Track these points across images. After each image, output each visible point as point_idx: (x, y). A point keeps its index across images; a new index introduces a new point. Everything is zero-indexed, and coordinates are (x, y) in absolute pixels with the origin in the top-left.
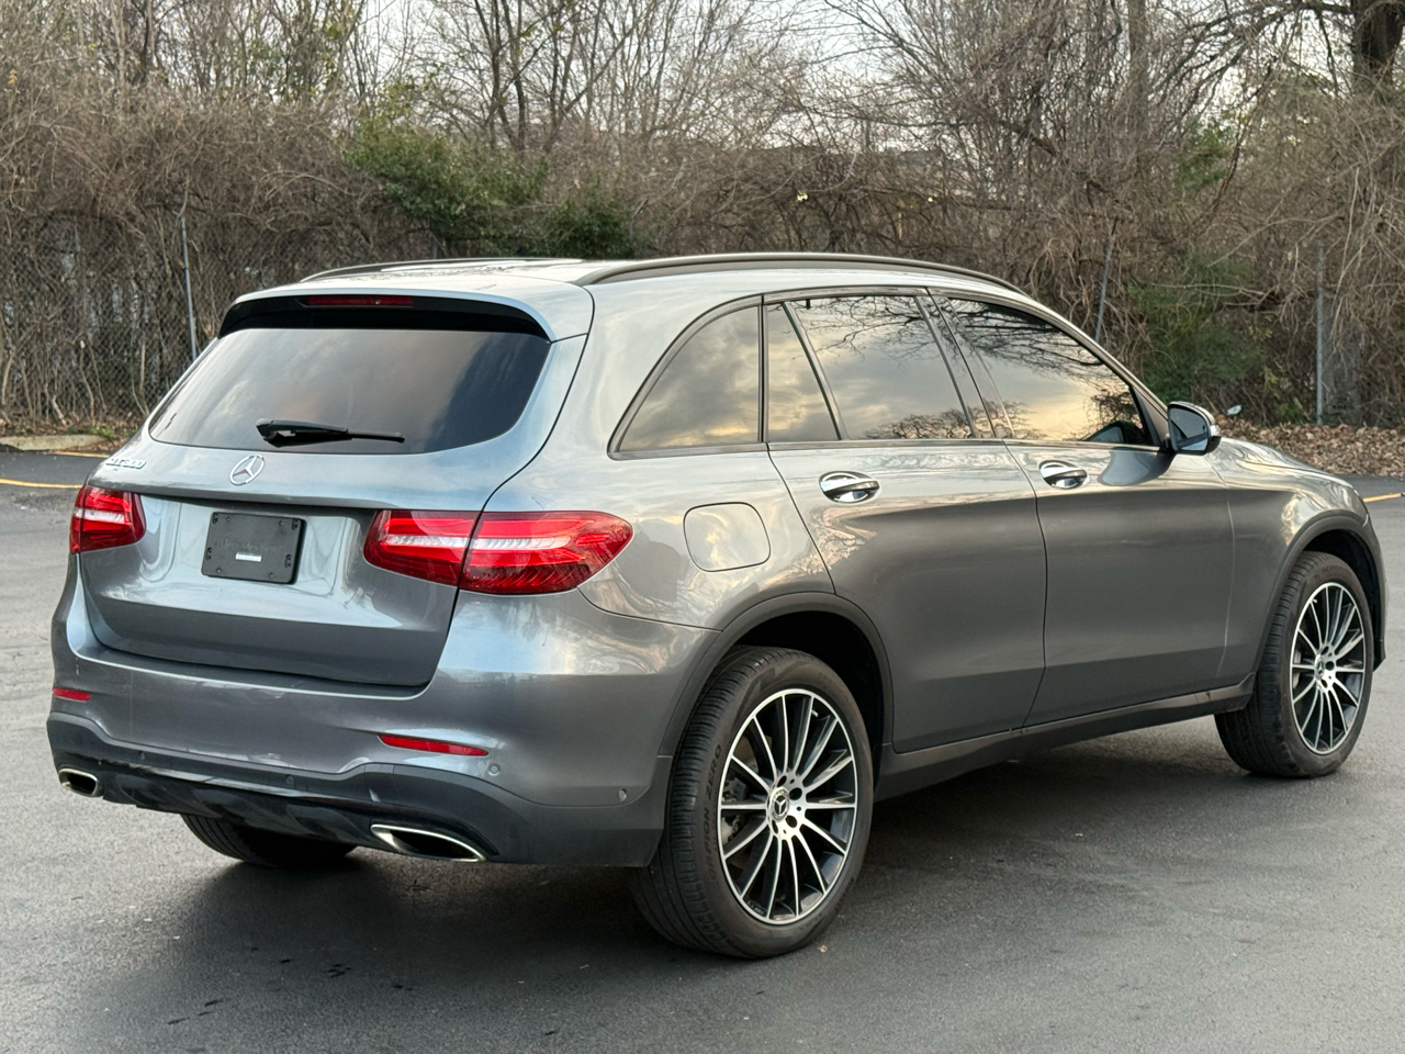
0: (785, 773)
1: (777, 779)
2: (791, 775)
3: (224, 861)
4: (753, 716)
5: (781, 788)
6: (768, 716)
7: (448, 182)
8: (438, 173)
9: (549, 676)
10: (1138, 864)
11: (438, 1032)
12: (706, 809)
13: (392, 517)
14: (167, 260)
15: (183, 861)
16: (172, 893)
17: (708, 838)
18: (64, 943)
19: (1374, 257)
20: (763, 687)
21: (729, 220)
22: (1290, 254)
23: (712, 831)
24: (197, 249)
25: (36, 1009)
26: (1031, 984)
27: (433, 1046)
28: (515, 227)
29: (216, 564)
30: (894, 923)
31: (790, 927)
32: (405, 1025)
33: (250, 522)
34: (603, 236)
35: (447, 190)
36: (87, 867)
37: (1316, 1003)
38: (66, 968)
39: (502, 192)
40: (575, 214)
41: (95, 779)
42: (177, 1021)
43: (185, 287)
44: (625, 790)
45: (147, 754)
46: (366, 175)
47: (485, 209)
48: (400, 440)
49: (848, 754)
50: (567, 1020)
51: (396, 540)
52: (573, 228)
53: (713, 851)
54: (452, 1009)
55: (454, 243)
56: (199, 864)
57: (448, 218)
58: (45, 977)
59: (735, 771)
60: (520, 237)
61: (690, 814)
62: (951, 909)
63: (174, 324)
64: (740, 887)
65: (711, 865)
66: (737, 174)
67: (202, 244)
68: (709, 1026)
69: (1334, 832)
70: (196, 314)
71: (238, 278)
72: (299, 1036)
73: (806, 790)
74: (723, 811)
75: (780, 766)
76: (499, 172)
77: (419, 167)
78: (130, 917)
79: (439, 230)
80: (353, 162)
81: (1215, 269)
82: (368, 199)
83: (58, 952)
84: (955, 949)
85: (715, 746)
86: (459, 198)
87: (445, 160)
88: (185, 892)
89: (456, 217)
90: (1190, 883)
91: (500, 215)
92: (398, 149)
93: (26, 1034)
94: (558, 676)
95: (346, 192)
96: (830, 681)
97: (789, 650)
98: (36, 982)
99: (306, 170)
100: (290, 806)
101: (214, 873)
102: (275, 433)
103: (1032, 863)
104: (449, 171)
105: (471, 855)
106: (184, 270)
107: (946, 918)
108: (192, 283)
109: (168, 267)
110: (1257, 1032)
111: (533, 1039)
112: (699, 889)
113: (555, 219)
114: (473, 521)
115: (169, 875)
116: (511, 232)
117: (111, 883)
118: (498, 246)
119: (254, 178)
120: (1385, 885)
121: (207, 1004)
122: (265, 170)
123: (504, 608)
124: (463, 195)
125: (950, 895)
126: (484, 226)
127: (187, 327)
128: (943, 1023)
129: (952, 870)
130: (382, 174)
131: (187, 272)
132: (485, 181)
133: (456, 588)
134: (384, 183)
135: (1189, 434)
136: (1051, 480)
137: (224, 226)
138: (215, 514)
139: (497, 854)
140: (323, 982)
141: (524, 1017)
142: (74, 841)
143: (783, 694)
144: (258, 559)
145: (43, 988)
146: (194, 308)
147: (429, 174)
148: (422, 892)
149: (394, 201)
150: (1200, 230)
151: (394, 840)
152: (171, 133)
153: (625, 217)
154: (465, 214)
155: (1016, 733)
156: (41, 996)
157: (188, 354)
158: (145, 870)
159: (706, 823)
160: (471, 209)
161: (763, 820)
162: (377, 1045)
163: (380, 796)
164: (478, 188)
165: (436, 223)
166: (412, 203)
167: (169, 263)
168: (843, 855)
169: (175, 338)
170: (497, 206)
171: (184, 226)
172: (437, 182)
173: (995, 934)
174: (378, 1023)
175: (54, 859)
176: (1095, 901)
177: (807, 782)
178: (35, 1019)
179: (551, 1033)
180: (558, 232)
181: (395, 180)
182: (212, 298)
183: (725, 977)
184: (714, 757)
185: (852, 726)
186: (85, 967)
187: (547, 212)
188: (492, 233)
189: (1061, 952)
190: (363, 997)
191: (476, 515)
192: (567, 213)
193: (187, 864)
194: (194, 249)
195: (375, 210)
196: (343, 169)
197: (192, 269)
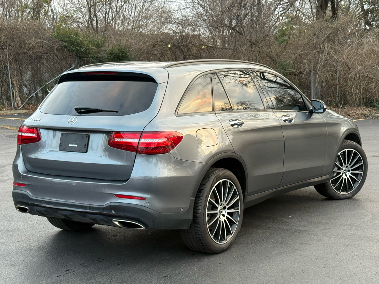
0: (222, 202)
1: (220, 204)
2: (224, 203)
3: (58, 230)
4: (214, 187)
5: (221, 206)
6: (218, 187)
7: (80, 42)
8: (77, 40)
9: (161, 177)
10: (309, 224)
11: (134, 277)
12: (203, 213)
13: (116, 134)
14: (3, 64)
15: (46, 230)
16: (46, 239)
17: (204, 221)
18: (19, 254)
19: (327, 61)
20: (217, 179)
21: (156, 52)
22: (305, 61)
23: (205, 219)
24: (11, 60)
25: (17, 274)
26: (293, 259)
27: (134, 281)
28: (98, 54)
29: (63, 147)
30: (249, 242)
31: (224, 245)
32: (124, 275)
33: (73, 135)
34: (122, 57)
35: (79, 44)
36: (19, 232)
37: (370, 262)
38: (22, 262)
39: (94, 45)
40: (114, 51)
41: (28, 208)
42: (59, 276)
43: (8, 71)
44: (182, 208)
45: (44, 201)
46: (57, 40)
47: (90, 49)
48: (117, 112)
49: (237, 197)
50: (169, 272)
51: (117, 140)
52: (114, 55)
53: (205, 224)
54: (136, 270)
55: (81, 59)
56: (51, 231)
57: (80, 52)
58: (17, 264)
59: (210, 202)
60: (100, 57)
61: (199, 214)
62: (263, 238)
63: (5, 81)
64: (212, 234)
65: (205, 228)
66: (159, 40)
67: (12, 59)
68: (209, 273)
69: (357, 214)
70: (11, 78)
71: (22, 68)
72: (95, 279)
73: (227, 207)
74: (207, 213)
75: (221, 201)
76: (93, 39)
77: (72, 38)
78: (36, 246)
79: (77, 55)
80: (54, 37)
81: (285, 65)
82: (58, 47)
83: (18, 257)
84: (268, 249)
85: (205, 196)
86: (83, 47)
87: (79, 36)
88: (49, 239)
89: (82, 52)
90: (325, 229)
91: (94, 51)
92: (66, 33)
93: (16, 281)
94: (163, 177)
95: (52, 45)
96: (233, 176)
97: (223, 169)
98: (15, 266)
99: (41, 39)
100: (88, 215)
101: (56, 233)
102: (80, 110)
103: (280, 225)
104: (80, 39)
105: (141, 227)
106: (8, 66)
107: (263, 241)
108: (10, 70)
109: (3, 65)
110: (358, 270)
111: (161, 278)
112: (202, 235)
113: (109, 52)
114: (140, 134)
115: (43, 234)
116: (97, 56)
117: (27, 237)
118: (94, 59)
119: (26, 41)
120: (376, 228)
121: (66, 271)
122: (30, 39)
123: (148, 158)
124: (84, 46)
125: (262, 234)
126: (90, 54)
127: (9, 82)
128: (273, 270)
129: (259, 227)
130: (61, 40)
131: (9, 67)
132: (90, 42)
133: (136, 153)
134: (62, 42)
135: (316, 108)
136: (285, 121)
137: (18, 54)
138: (62, 133)
139: (149, 227)
140: (97, 264)
141: (157, 272)
142: (13, 225)
143: (221, 181)
144: (76, 146)
145: (17, 268)
146: (11, 77)
147: (74, 40)
148: (116, 237)
149: (65, 48)
150: (281, 54)
151: (119, 224)
152: (3, 29)
153: (128, 51)
154: (85, 51)
155: (276, 190)
156: (17, 270)
157: (9, 89)
158: (36, 233)
159: (204, 217)
160: (86, 49)
161: (217, 216)
162: (118, 282)
163: (115, 212)
164: (88, 44)
165: (76, 53)
166: (70, 48)
167: (4, 64)
168: (236, 224)
169: (5, 85)
170: (93, 49)
171: (7, 54)
172: (76, 42)
173: (278, 245)
174: (116, 275)
175: (9, 230)
176: (301, 235)
177: (227, 205)
178: (18, 276)
179: (166, 276)
180: (110, 56)
181: (65, 42)
182: (16, 74)
183: (209, 259)
184: (205, 199)
185: (238, 189)
186: (27, 261)
187: (107, 50)
188: (92, 56)
189: (298, 250)
190: (110, 268)
191: (141, 133)
192: (112, 50)
193: (48, 231)
194: (10, 60)
195: (60, 50)
196: (51, 38)
197: (10, 66)
